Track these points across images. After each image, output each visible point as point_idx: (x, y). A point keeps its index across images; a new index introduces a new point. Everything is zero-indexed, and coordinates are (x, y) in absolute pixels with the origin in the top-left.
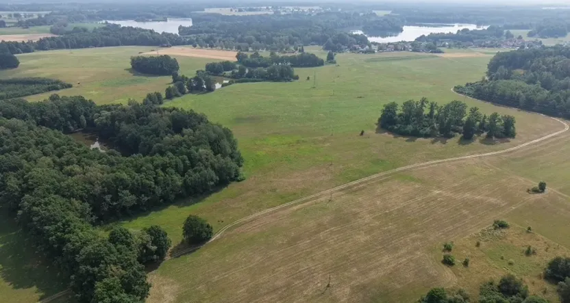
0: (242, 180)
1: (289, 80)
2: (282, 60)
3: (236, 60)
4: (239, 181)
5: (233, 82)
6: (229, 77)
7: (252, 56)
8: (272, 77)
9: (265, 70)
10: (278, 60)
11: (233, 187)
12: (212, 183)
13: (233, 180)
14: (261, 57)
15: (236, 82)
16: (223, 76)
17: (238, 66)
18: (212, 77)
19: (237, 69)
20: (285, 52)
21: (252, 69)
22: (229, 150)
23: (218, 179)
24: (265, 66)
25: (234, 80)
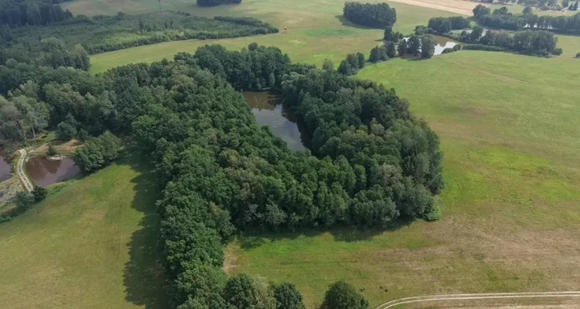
0: (434, 220)
1: (545, 55)
2: (540, 21)
3: (472, 14)
4: (428, 220)
5: (459, 49)
6: (455, 39)
7: (496, 12)
8: (518, 47)
9: (512, 35)
10: (533, 20)
11: (417, 229)
12: (388, 219)
13: (420, 216)
14: (510, 14)
15: (464, 48)
16: (447, 36)
17: (473, 24)
18: (434, 38)
19: (470, 28)
20: (546, 9)
21: (492, 31)
22: (426, 168)
23: (399, 214)
24: (512, 27)
25: (462, 45)
